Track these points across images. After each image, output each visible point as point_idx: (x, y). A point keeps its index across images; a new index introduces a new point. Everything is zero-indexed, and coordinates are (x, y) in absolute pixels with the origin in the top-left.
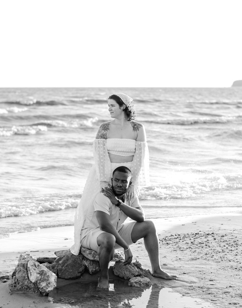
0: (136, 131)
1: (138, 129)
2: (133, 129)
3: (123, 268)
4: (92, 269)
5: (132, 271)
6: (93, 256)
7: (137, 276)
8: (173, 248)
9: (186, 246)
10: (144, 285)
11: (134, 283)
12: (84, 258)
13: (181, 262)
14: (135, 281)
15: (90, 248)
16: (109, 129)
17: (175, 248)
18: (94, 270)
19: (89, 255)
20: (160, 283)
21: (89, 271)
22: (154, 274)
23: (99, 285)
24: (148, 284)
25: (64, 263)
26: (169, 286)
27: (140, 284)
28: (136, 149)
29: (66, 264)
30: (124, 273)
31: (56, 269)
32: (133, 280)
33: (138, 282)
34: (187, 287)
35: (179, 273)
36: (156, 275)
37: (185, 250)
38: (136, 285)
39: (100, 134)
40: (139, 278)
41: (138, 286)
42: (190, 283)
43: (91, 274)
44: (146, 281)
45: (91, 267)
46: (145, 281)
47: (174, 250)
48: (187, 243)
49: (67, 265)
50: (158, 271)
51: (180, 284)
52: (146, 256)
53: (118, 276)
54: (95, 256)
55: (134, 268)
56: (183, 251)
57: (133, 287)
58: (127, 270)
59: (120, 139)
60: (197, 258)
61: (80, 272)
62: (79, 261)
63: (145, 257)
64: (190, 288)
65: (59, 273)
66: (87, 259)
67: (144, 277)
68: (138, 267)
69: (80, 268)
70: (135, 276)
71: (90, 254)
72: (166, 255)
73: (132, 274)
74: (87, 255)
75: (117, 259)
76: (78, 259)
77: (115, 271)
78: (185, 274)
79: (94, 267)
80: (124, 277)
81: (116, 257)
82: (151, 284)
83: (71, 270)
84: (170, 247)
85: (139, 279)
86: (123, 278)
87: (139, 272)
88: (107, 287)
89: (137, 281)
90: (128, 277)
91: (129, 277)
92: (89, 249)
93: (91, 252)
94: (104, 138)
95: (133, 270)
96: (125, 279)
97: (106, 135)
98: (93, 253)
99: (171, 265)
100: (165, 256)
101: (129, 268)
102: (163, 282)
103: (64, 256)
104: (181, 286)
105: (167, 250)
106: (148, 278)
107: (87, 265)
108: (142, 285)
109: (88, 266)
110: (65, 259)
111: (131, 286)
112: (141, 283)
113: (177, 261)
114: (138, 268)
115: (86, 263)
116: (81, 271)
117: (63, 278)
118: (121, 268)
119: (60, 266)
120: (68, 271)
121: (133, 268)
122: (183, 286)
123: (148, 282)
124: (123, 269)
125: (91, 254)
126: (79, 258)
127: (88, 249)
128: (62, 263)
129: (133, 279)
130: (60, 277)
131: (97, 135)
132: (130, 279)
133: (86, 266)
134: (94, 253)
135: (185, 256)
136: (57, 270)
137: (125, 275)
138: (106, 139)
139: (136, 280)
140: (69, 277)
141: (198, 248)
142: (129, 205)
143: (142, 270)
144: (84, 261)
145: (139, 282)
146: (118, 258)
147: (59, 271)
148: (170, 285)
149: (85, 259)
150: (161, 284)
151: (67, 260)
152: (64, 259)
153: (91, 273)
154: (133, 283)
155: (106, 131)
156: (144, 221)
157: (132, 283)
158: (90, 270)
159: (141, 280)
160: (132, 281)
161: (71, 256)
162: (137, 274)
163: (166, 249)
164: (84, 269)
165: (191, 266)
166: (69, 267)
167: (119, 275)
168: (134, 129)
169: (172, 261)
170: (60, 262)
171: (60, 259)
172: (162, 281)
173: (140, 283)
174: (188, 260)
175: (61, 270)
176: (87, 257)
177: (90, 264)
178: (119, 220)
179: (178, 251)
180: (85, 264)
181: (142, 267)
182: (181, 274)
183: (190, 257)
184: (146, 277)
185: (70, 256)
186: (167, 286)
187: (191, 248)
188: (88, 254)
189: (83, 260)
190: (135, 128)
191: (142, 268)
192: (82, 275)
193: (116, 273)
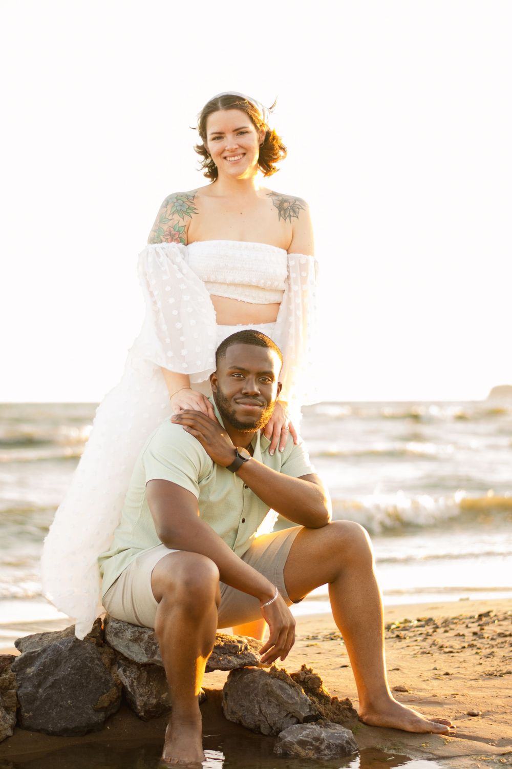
0: (288, 220)
1: (294, 212)
2: (280, 215)
3: (256, 692)
4: (146, 698)
5: (287, 703)
6: (146, 650)
7: (307, 720)
8: (419, 648)
9: (459, 642)
10: (331, 751)
11: (296, 746)
12: (117, 658)
13: (452, 683)
14: (300, 737)
15: (136, 622)
16: (195, 211)
17: (426, 647)
18: (154, 701)
19: (135, 647)
20: (389, 744)
21: (136, 708)
22: (366, 714)
23: (168, 754)
24: (347, 750)
25: (44, 673)
26: (425, 755)
27: (318, 750)
28: (292, 281)
29: (51, 679)
30: (261, 711)
31: (13, 696)
32: (293, 735)
33: (309, 740)
34: (490, 756)
35: (454, 714)
36: (375, 719)
37: (458, 652)
38: (303, 753)
39: (165, 228)
40: (314, 727)
41: (312, 754)
42: (498, 745)
43: (141, 718)
44: (341, 737)
45: (141, 691)
46: (337, 738)
47: (423, 653)
48: (458, 635)
49: (53, 683)
50: (381, 705)
51: (464, 746)
52: (333, 667)
53: (239, 724)
54: (154, 647)
55: (296, 690)
56: (452, 654)
57: (294, 758)
58: (270, 701)
59: (237, 243)
60: (504, 672)
61: (103, 708)
62: (99, 670)
63: (330, 671)
64: (505, 761)
65: (23, 710)
66: (129, 662)
67: (330, 723)
68: (311, 689)
69: (104, 693)
70: (298, 722)
71: (136, 640)
72: (401, 664)
73: (287, 715)
74: (128, 647)
75: (235, 661)
76: (96, 662)
77: (228, 705)
78: (475, 718)
79: (152, 693)
80: (259, 727)
81: (230, 652)
82: (358, 749)
83: (69, 702)
84: (408, 645)
85: (313, 729)
86: (256, 730)
87: (313, 706)
88: (193, 760)
89: (308, 737)
90: (275, 724)
91: (278, 725)
92: (134, 625)
93: (141, 633)
94: (180, 240)
95: (292, 698)
96: (262, 734)
97: (186, 231)
98: (146, 636)
99: (421, 690)
100: (397, 667)
101: (279, 692)
102: (400, 742)
103: (44, 651)
104: (468, 752)
105: (398, 651)
106: (345, 727)
107: (126, 682)
108: (327, 752)
109: (132, 686)
110: (48, 660)
111: (285, 755)
112: (321, 743)
113: (436, 681)
114: (309, 694)
115: (125, 678)
116: (106, 705)
117: (39, 728)
118: (248, 694)
119: (27, 684)
120: (56, 705)
121: (291, 691)
122: (478, 753)
123: (348, 742)
124: (256, 695)
125: (142, 640)
126: (99, 659)
127: (129, 624)
128: (37, 674)
129: (290, 732)
130: (27, 723)
131: (154, 231)
132: (281, 731)
133: (124, 688)
134: (149, 636)
135: (461, 666)
136: (15, 698)
137: (263, 719)
138: (187, 244)
139: (304, 733)
140: (63, 724)
141: (499, 646)
142: (275, 469)
143: (323, 701)
144: (118, 668)
145: (314, 743)
146: (238, 656)
147: (23, 704)
148: (428, 750)
149: (121, 661)
150: (393, 747)
151: (56, 663)
152: (43, 660)
153: (143, 714)
154: (292, 744)
155: (187, 218)
156: (328, 524)
157: (287, 747)
158: (138, 703)
159: (323, 735)
160: (289, 739)
161: (71, 649)
162: (305, 712)
163: (398, 649)
164: (118, 697)
165: (488, 693)
166: (60, 688)
167: (240, 721)
168: (282, 212)
169: (421, 679)
170: (30, 671)
171: (28, 660)
172: (396, 738)
173: (318, 744)
174: (474, 678)
175: (32, 699)
176: (126, 653)
177: (138, 679)
178: (244, 521)
179: (437, 654)
180: (119, 681)
181: (326, 689)
182: (462, 717)
183: (480, 669)
184: (337, 725)
185: (67, 649)
186: (418, 754)
187: (475, 648)
188: (131, 644)
189: (115, 668)
190: (285, 210)
191: (322, 691)
192: (108, 720)
193: (232, 712)
